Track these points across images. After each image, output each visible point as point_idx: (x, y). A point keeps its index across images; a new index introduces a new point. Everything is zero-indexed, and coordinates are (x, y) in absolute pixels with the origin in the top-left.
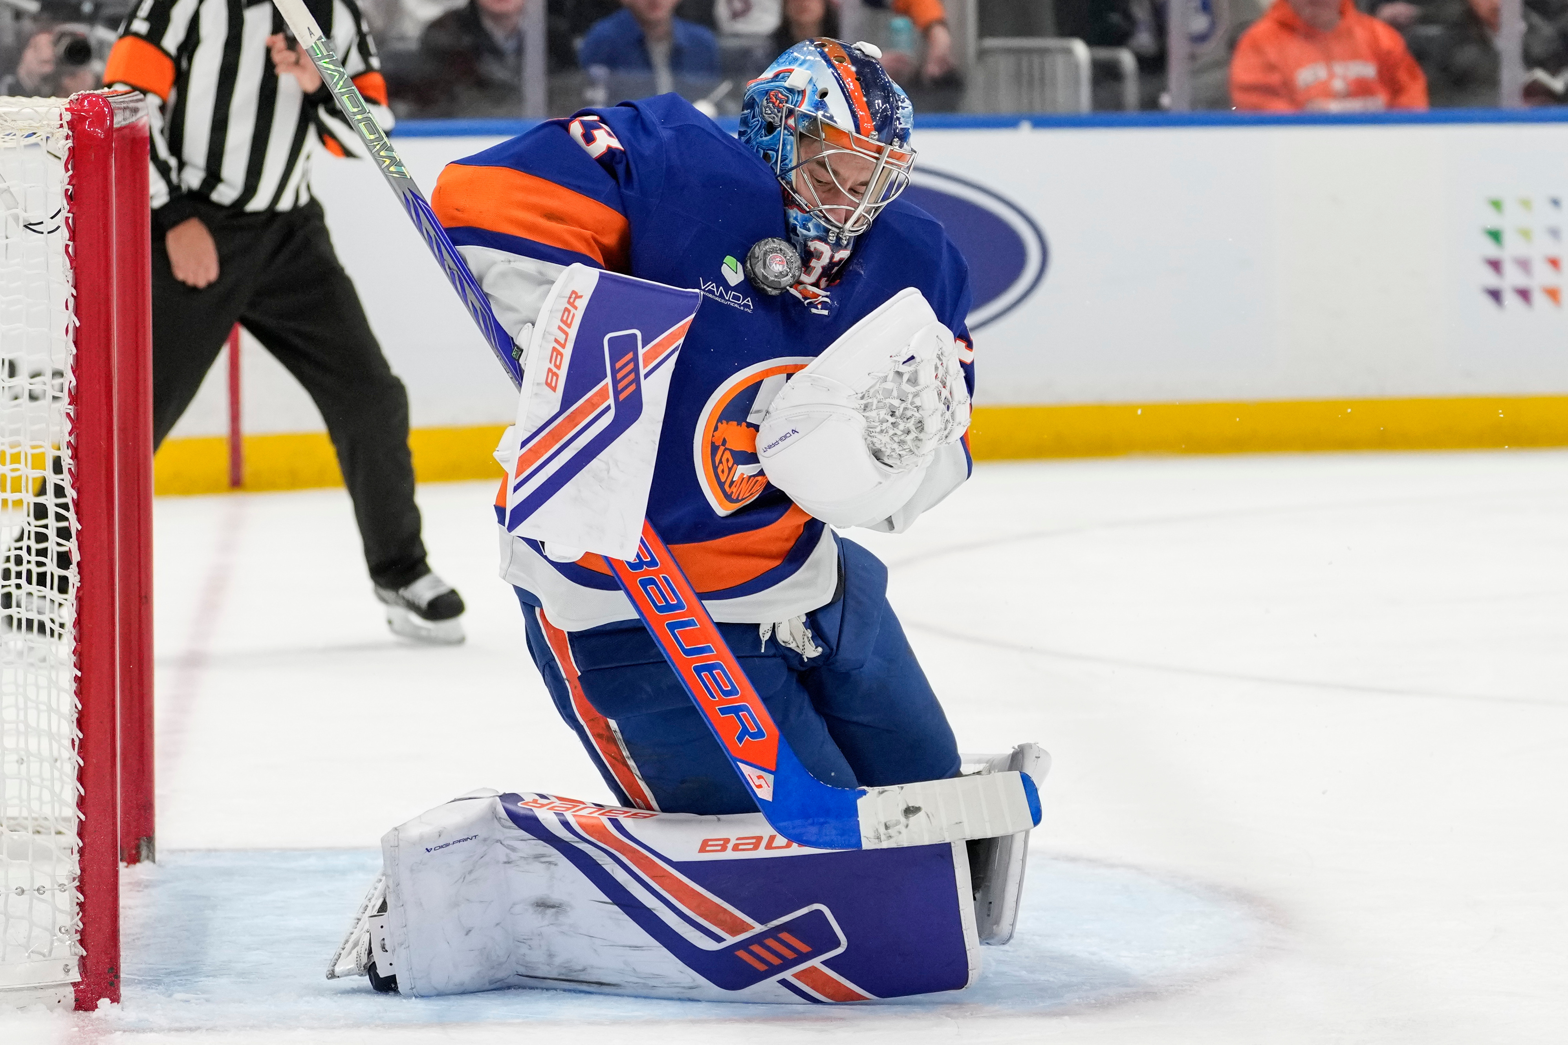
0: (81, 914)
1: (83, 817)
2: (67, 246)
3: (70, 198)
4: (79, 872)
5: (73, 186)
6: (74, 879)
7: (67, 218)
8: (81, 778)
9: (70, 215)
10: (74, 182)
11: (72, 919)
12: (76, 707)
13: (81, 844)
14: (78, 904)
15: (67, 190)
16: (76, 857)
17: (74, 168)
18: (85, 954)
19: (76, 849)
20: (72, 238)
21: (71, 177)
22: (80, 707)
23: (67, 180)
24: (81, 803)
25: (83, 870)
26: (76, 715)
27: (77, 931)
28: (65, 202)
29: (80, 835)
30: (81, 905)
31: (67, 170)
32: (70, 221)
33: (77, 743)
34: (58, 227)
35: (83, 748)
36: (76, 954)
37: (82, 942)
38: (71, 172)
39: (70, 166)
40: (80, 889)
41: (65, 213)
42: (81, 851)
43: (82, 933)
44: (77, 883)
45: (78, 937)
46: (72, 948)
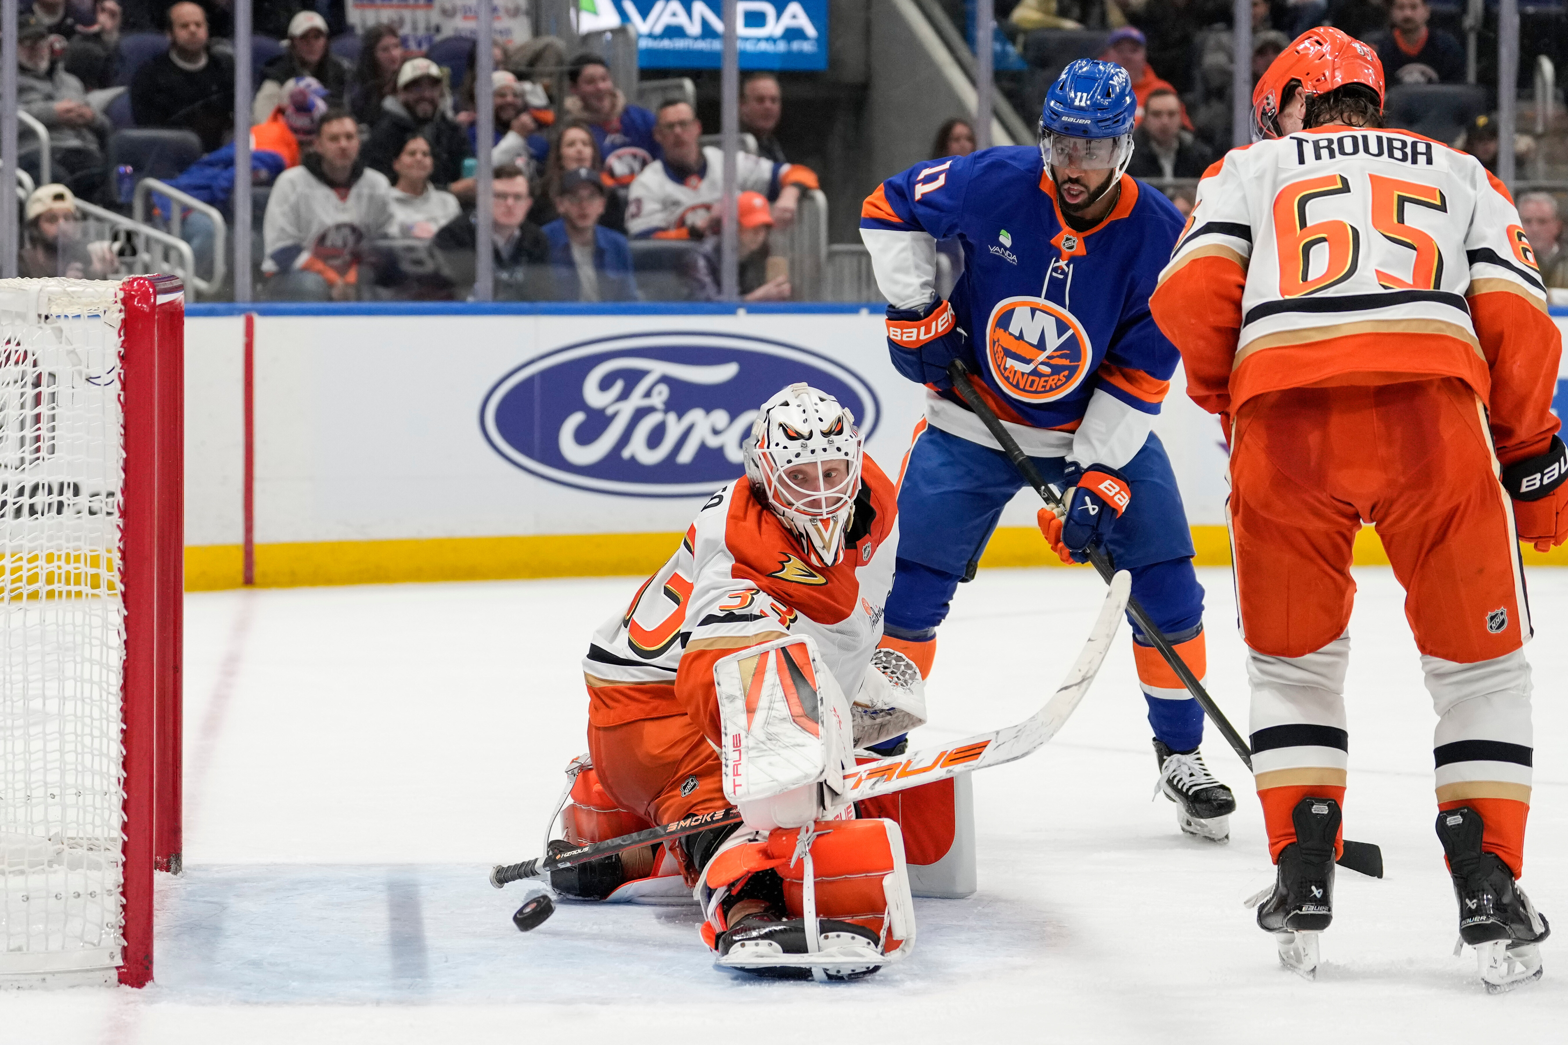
0: (123, 913)
1: (126, 838)
2: (119, 395)
3: (122, 358)
4: (122, 881)
5: (125, 348)
6: (119, 886)
7: (119, 374)
8: (125, 808)
9: (122, 371)
10: (125, 345)
11: (117, 917)
12: (122, 753)
13: (124, 859)
14: (121, 905)
15: (120, 352)
16: (121, 869)
17: (125, 335)
18: (126, 944)
19: (120, 863)
20: (124, 389)
21: (123, 342)
22: (124, 753)
23: (120, 344)
24: (125, 827)
25: (125, 879)
26: (122, 759)
27: (120, 927)
28: (118, 361)
29: (124, 852)
30: (124, 907)
31: (120, 336)
32: (122, 376)
33: (122, 781)
34: (113, 381)
35: (127, 784)
36: (119, 945)
37: (124, 935)
38: (123, 338)
39: (122, 334)
40: (123, 894)
41: (118, 370)
42: (124, 865)
43: (124, 928)
44: (121, 889)
45: (121, 931)
46: (117, 941)
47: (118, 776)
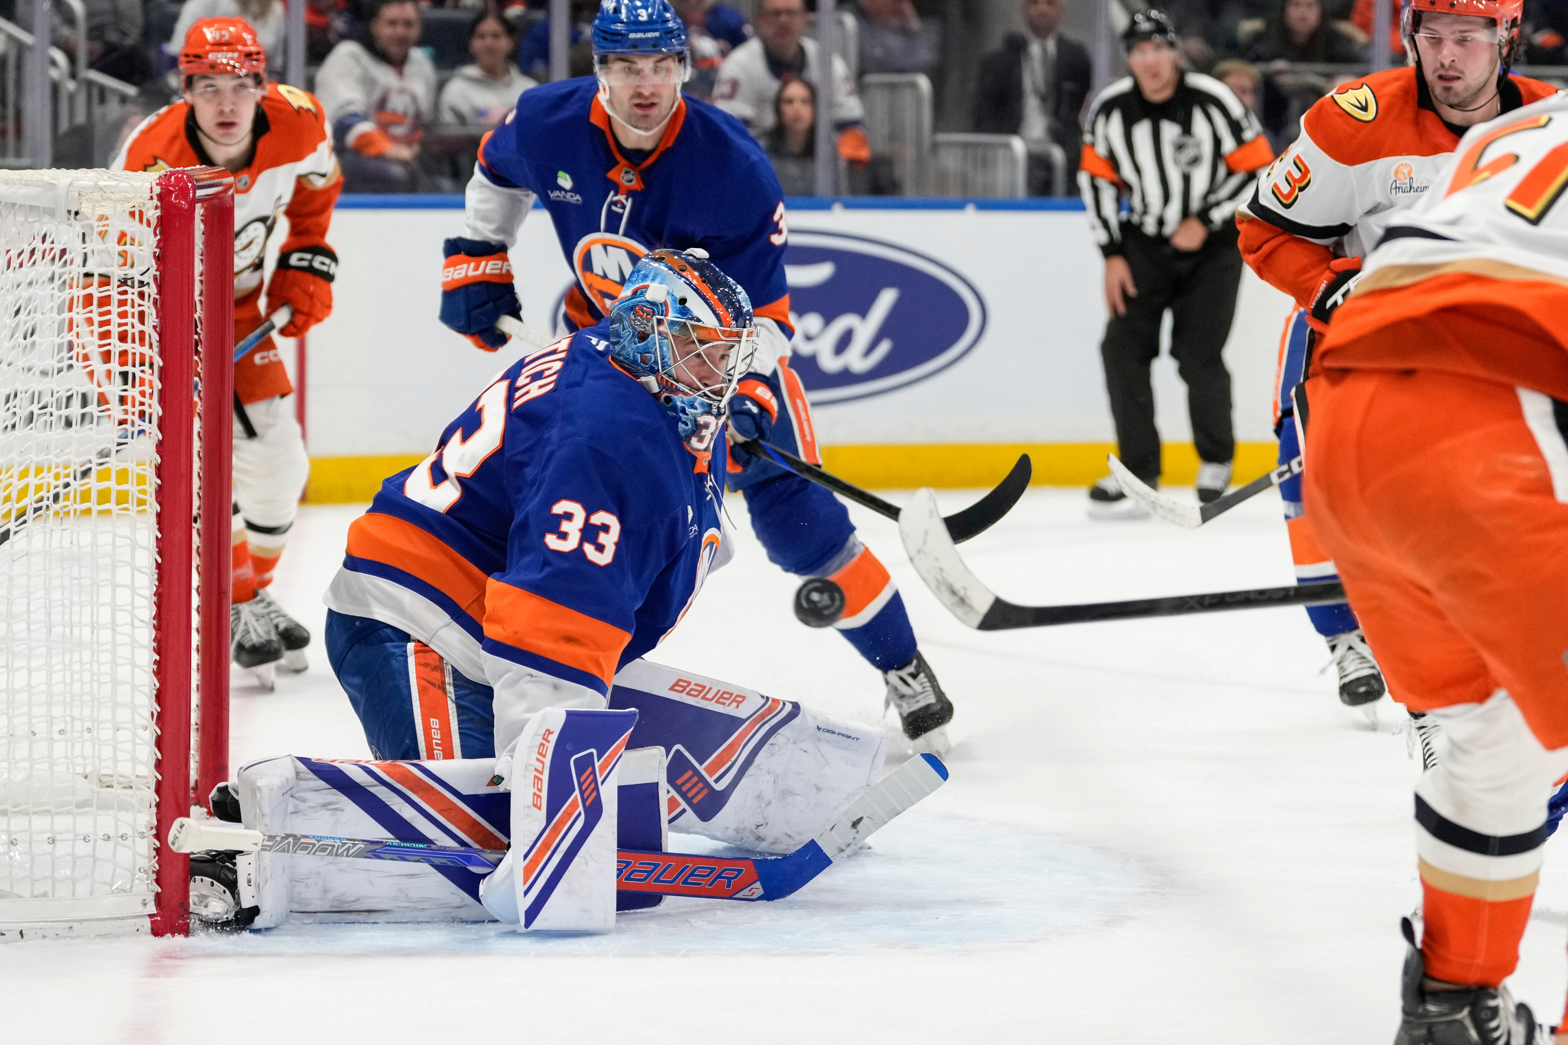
0: (157, 858)
1: (160, 777)
2: (155, 298)
3: (158, 258)
4: (155, 823)
5: (160, 248)
6: (152, 828)
7: (155, 275)
8: (159, 744)
9: (158, 273)
10: (161, 245)
11: (150, 861)
12: (155, 685)
13: (158, 800)
14: (155, 849)
15: (155, 253)
16: (154, 809)
17: (161, 233)
18: (160, 890)
19: (154, 803)
20: (160, 292)
21: (159, 241)
22: (158, 685)
23: (155, 244)
24: (159, 765)
25: (159, 820)
26: (155, 692)
27: (154, 872)
28: (153, 262)
29: (157, 791)
30: (157, 850)
31: (156, 235)
32: (158, 277)
33: (155, 715)
34: (148, 283)
35: (161, 719)
36: (152, 891)
37: (158, 881)
38: (158, 237)
39: (158, 232)
40: (156, 836)
41: (153, 271)
42: (158, 805)
43: (158, 873)
44: (154, 832)
45: (154, 876)
46: (150, 886)
47: (151, 710)
